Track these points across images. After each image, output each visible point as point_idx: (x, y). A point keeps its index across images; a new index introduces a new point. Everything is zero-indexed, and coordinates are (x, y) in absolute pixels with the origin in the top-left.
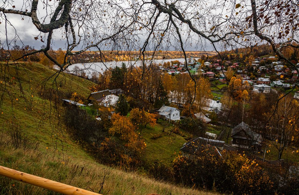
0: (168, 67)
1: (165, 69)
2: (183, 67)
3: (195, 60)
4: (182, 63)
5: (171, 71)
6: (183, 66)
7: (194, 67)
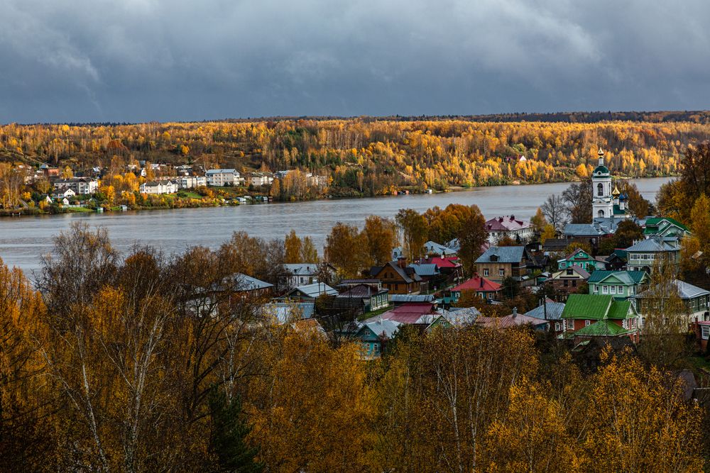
0: (365, 273)
1: (342, 290)
2: (515, 265)
3: (630, 197)
4: (513, 226)
5: (398, 304)
6: (515, 254)
7: (618, 264)
